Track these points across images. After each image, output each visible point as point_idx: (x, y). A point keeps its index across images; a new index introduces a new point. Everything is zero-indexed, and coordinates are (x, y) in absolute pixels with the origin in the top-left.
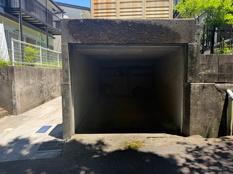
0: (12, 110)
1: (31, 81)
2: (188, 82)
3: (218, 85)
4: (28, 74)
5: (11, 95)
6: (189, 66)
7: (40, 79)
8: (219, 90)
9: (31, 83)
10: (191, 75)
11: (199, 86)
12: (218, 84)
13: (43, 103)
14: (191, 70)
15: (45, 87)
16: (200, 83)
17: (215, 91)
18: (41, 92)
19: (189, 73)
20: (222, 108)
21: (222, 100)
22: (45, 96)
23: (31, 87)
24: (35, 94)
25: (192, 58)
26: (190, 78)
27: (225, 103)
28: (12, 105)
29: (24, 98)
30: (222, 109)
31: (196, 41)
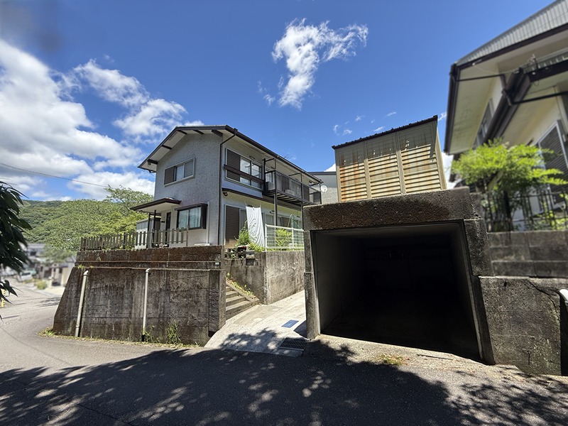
0: (263, 298)
1: (282, 267)
2: (474, 274)
3: (537, 281)
4: (279, 259)
5: (263, 283)
6: (471, 250)
7: (291, 264)
8: (540, 290)
9: (282, 269)
10: (477, 264)
11: (496, 281)
12: (537, 279)
13: (294, 293)
14: (477, 257)
15: (297, 273)
16: (497, 277)
17: (533, 291)
18: (293, 279)
19: (473, 261)
20: (558, 322)
21: (552, 306)
22: (297, 284)
23: (282, 273)
24: (286, 281)
25: (474, 239)
26: (477, 269)
27: (561, 313)
28: (263, 294)
29: (275, 285)
30: (559, 324)
31: (477, 216)
